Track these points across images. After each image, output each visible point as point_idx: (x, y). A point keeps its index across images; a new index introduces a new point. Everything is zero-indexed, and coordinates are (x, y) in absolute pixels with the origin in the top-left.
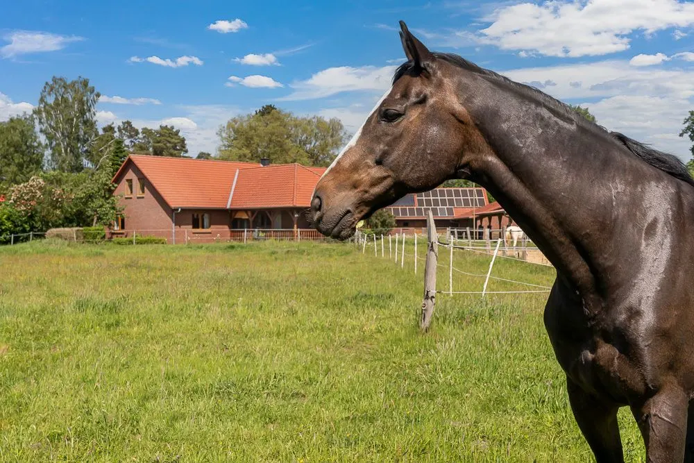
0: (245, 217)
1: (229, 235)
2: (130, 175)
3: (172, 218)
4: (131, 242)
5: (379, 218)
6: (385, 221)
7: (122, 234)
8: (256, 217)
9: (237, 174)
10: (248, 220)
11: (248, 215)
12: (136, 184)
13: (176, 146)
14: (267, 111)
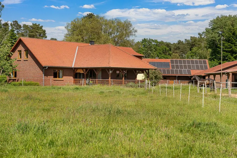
0: (82, 72)
1: (73, 82)
2: (21, 48)
3: (43, 71)
4: (20, 84)
5: (153, 74)
6: (157, 76)
7: (15, 80)
8: (88, 72)
9: (77, 49)
10: (83, 74)
11: (83, 71)
12: (24, 53)
13: (41, 34)
14: (90, 16)
